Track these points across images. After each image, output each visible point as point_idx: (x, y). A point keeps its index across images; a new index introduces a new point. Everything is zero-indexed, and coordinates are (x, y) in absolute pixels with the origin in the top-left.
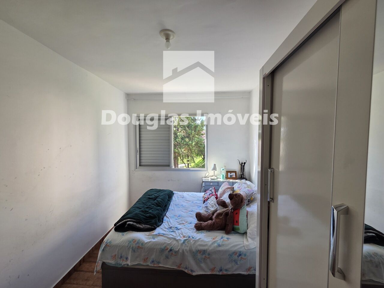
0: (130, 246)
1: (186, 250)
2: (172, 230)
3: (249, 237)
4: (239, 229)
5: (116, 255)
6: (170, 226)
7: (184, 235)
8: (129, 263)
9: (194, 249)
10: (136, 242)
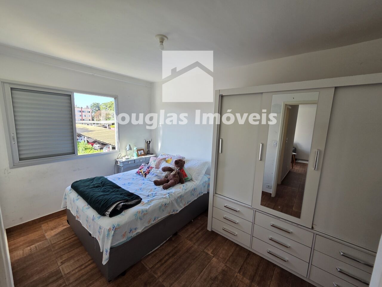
0: (138, 218)
1: (173, 200)
2: (152, 196)
4: (188, 178)
6: (146, 195)
7: (164, 194)
8: (140, 230)
10: (141, 212)
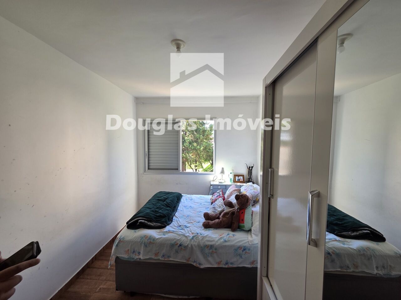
0: (142, 242)
1: (194, 245)
2: (181, 228)
3: (253, 234)
4: (244, 227)
5: (129, 250)
6: (179, 224)
7: (193, 232)
8: (141, 257)
9: (202, 244)
10: (148, 238)
